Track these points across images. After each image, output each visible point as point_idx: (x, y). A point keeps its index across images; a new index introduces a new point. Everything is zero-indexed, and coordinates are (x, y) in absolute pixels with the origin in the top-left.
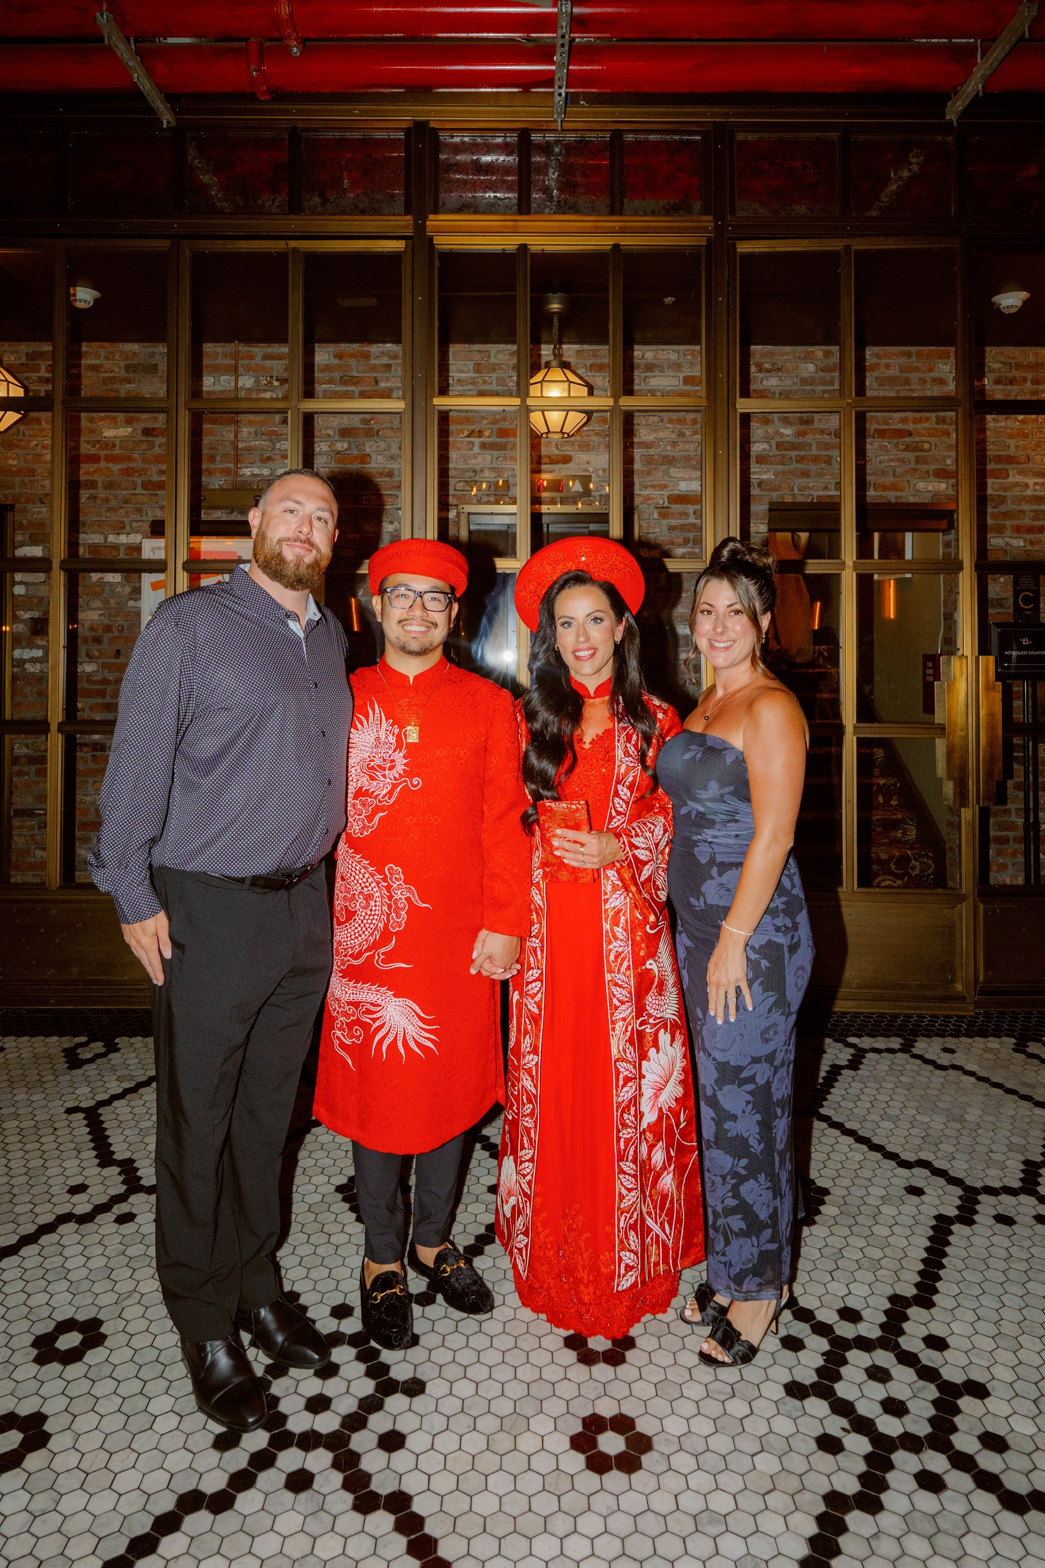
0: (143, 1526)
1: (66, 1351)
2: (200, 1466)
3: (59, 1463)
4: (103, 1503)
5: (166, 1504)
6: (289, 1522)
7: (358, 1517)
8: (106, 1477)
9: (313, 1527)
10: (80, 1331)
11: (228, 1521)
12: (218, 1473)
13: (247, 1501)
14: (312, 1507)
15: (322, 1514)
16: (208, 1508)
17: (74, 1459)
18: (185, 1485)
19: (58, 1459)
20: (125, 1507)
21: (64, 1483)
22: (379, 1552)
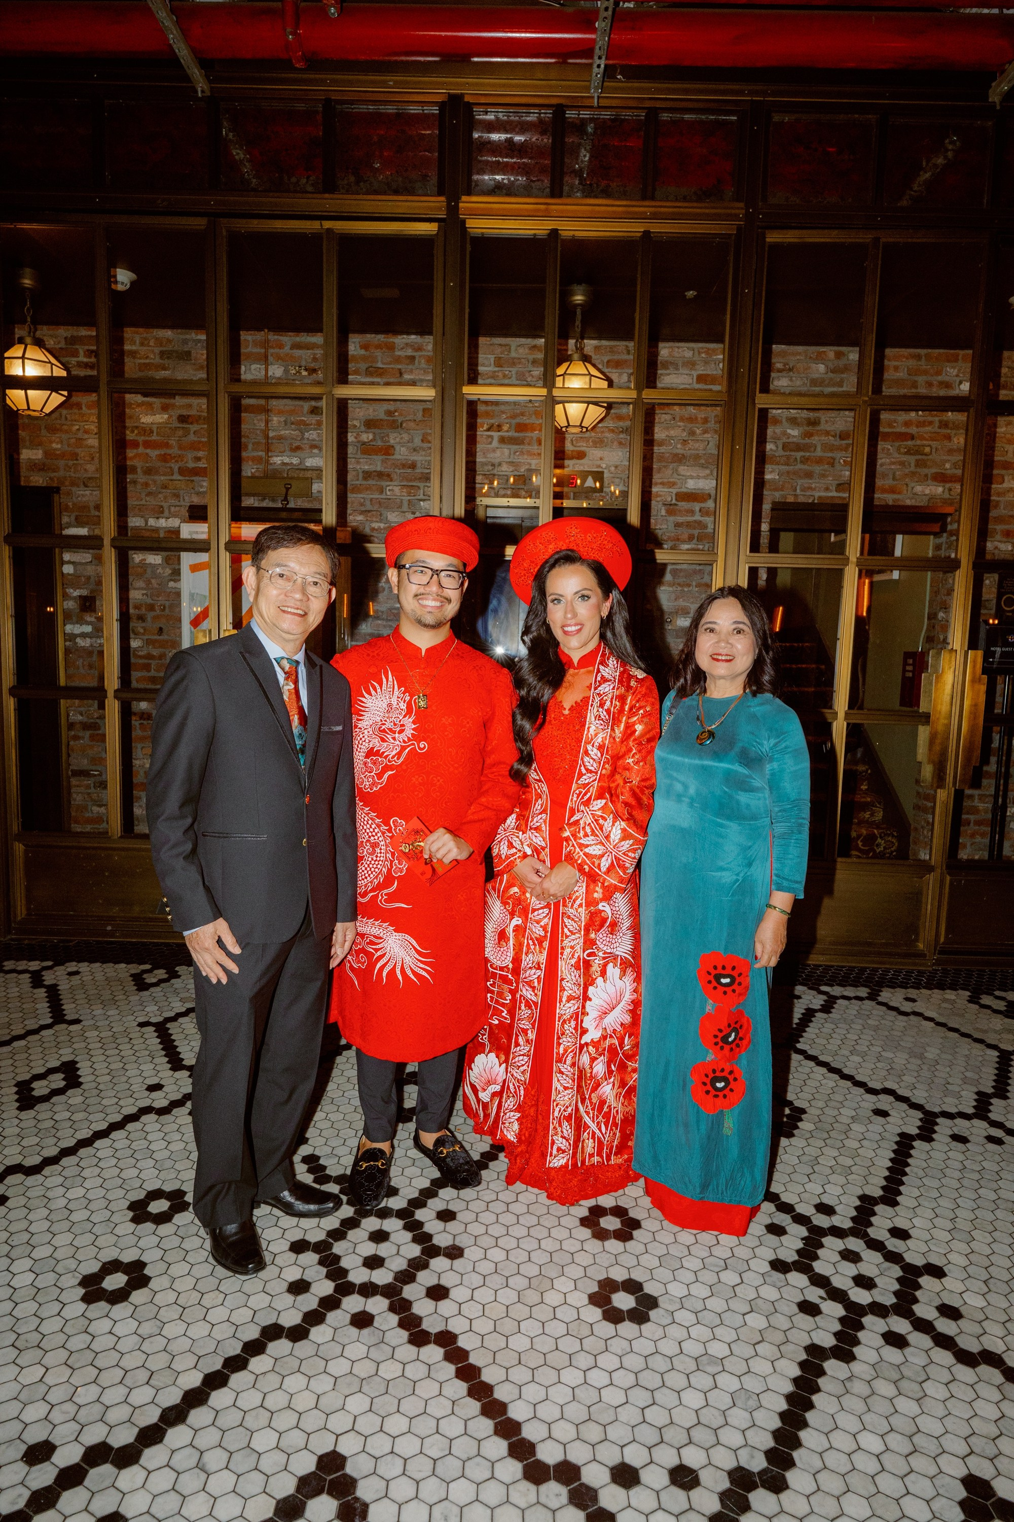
0: (235, 1349)
1: (157, 1214)
2: (279, 1304)
3: (159, 1299)
4: (199, 1330)
5: (253, 1333)
6: (356, 1350)
7: (413, 1349)
8: (199, 1312)
9: (375, 1354)
10: (168, 1199)
11: (303, 1348)
12: (293, 1311)
13: (318, 1333)
14: (374, 1340)
15: (382, 1345)
16: (287, 1337)
17: (171, 1297)
18: (268, 1319)
19: (158, 1296)
20: (218, 1334)
21: (164, 1314)
22: (432, 1375)
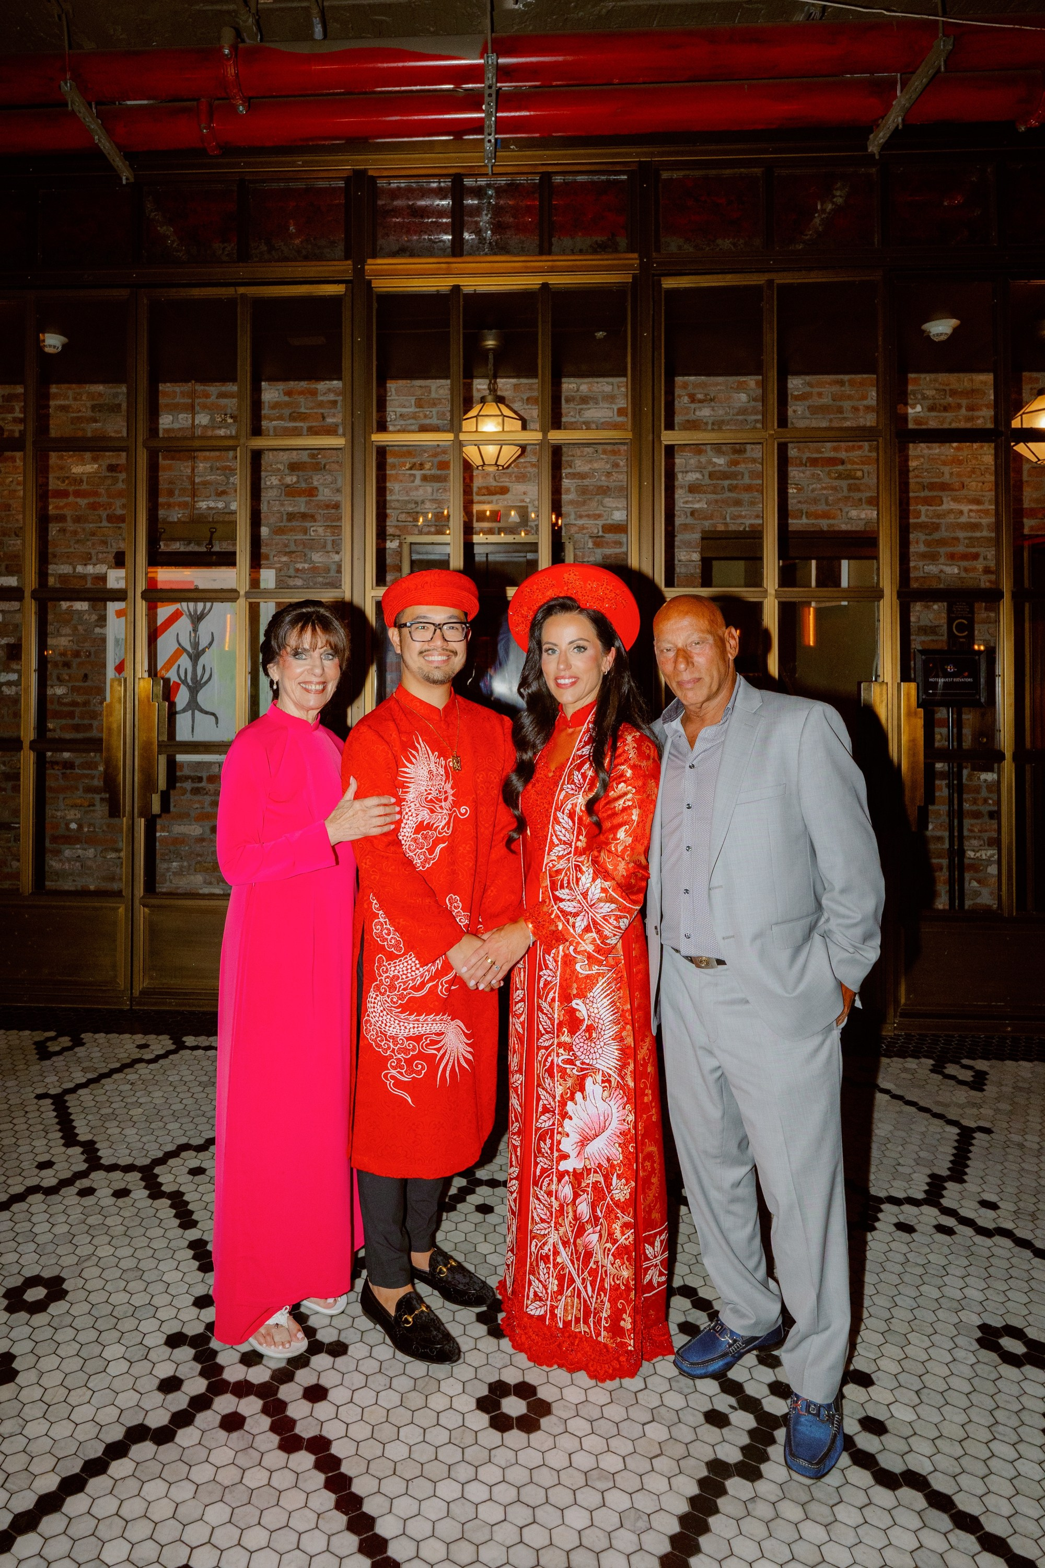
0: (96, 1451)
1: (32, 1303)
2: (147, 1403)
4: (62, 1430)
5: (116, 1434)
6: (222, 1455)
7: (283, 1455)
8: (64, 1410)
9: (242, 1460)
10: (45, 1286)
11: (169, 1452)
12: (162, 1411)
13: (186, 1436)
14: (243, 1445)
15: (251, 1450)
16: (152, 1439)
17: (37, 1393)
18: (134, 1420)
20: (81, 1435)
21: (28, 1412)
22: (300, 1484)
